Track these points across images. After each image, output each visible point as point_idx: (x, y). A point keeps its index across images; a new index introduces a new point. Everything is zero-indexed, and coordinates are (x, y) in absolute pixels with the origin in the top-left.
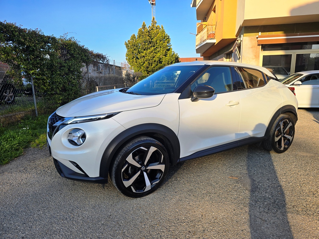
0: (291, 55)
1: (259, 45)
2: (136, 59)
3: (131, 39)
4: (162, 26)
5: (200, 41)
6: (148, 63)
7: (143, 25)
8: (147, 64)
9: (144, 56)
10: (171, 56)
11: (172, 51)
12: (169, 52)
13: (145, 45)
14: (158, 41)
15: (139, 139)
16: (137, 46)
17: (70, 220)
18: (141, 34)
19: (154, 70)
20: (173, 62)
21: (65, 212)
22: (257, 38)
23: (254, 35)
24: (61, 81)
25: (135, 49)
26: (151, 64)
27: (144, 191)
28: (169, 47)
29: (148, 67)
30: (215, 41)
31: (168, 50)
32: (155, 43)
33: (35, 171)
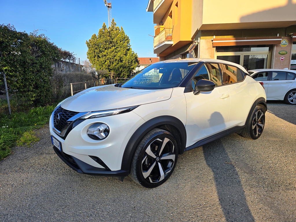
0: (240, 56)
1: (213, 47)
2: (97, 58)
3: (92, 39)
4: (122, 28)
5: (158, 42)
6: (109, 61)
7: (104, 26)
8: (108, 63)
9: (105, 55)
10: (131, 55)
11: (132, 50)
12: (129, 52)
13: (106, 44)
14: (119, 42)
16: (98, 46)
17: (96, 216)
18: (102, 34)
19: (116, 68)
20: (133, 61)
21: (86, 208)
22: (212, 41)
23: (209, 38)
24: (33, 78)
25: (96, 48)
26: (112, 62)
27: (160, 181)
28: (129, 47)
29: (109, 66)
30: (173, 43)
31: (128, 50)
32: (116, 43)
33: (33, 169)
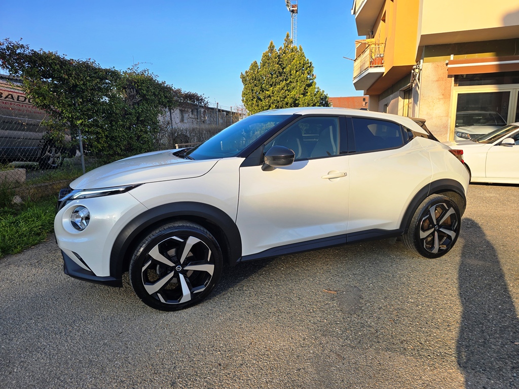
0: (509, 92)
1: (450, 76)
2: (257, 101)
3: (250, 69)
4: (301, 47)
5: (360, 70)
7: (270, 47)
9: (270, 95)
10: (313, 95)
11: (316, 86)
13: (272, 78)
14: (293, 72)
15: (171, 225)
16: (259, 80)
18: (267, 60)
20: (317, 104)
22: (447, 64)
23: (442, 60)
25: (255, 85)
27: (180, 303)
28: (311, 81)
30: (383, 70)
31: (309, 85)
32: (289, 75)
